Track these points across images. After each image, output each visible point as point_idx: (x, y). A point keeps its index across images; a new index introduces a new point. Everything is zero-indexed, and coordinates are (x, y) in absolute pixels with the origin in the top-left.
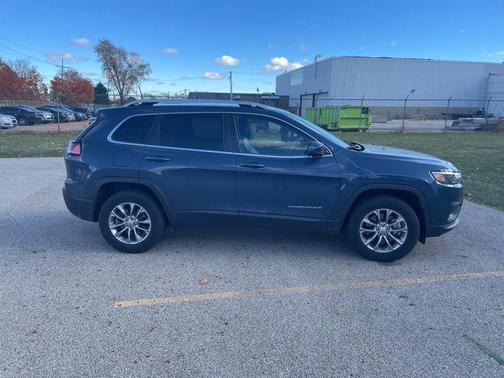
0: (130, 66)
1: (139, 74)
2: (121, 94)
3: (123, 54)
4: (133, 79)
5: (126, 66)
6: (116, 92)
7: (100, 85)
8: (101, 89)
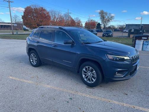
0: (108, 17)
1: (110, 19)
2: (104, 26)
3: (106, 14)
4: (109, 21)
5: (107, 17)
6: (103, 25)
7: (99, 23)
8: (99, 24)
